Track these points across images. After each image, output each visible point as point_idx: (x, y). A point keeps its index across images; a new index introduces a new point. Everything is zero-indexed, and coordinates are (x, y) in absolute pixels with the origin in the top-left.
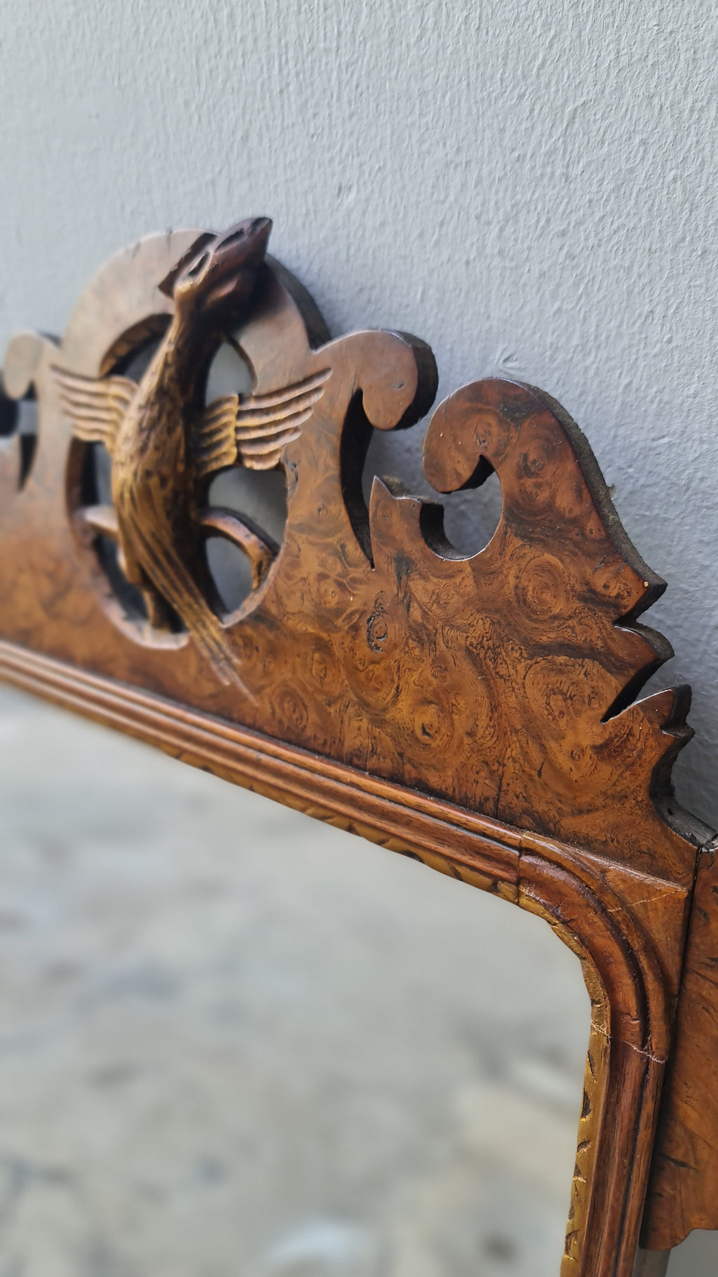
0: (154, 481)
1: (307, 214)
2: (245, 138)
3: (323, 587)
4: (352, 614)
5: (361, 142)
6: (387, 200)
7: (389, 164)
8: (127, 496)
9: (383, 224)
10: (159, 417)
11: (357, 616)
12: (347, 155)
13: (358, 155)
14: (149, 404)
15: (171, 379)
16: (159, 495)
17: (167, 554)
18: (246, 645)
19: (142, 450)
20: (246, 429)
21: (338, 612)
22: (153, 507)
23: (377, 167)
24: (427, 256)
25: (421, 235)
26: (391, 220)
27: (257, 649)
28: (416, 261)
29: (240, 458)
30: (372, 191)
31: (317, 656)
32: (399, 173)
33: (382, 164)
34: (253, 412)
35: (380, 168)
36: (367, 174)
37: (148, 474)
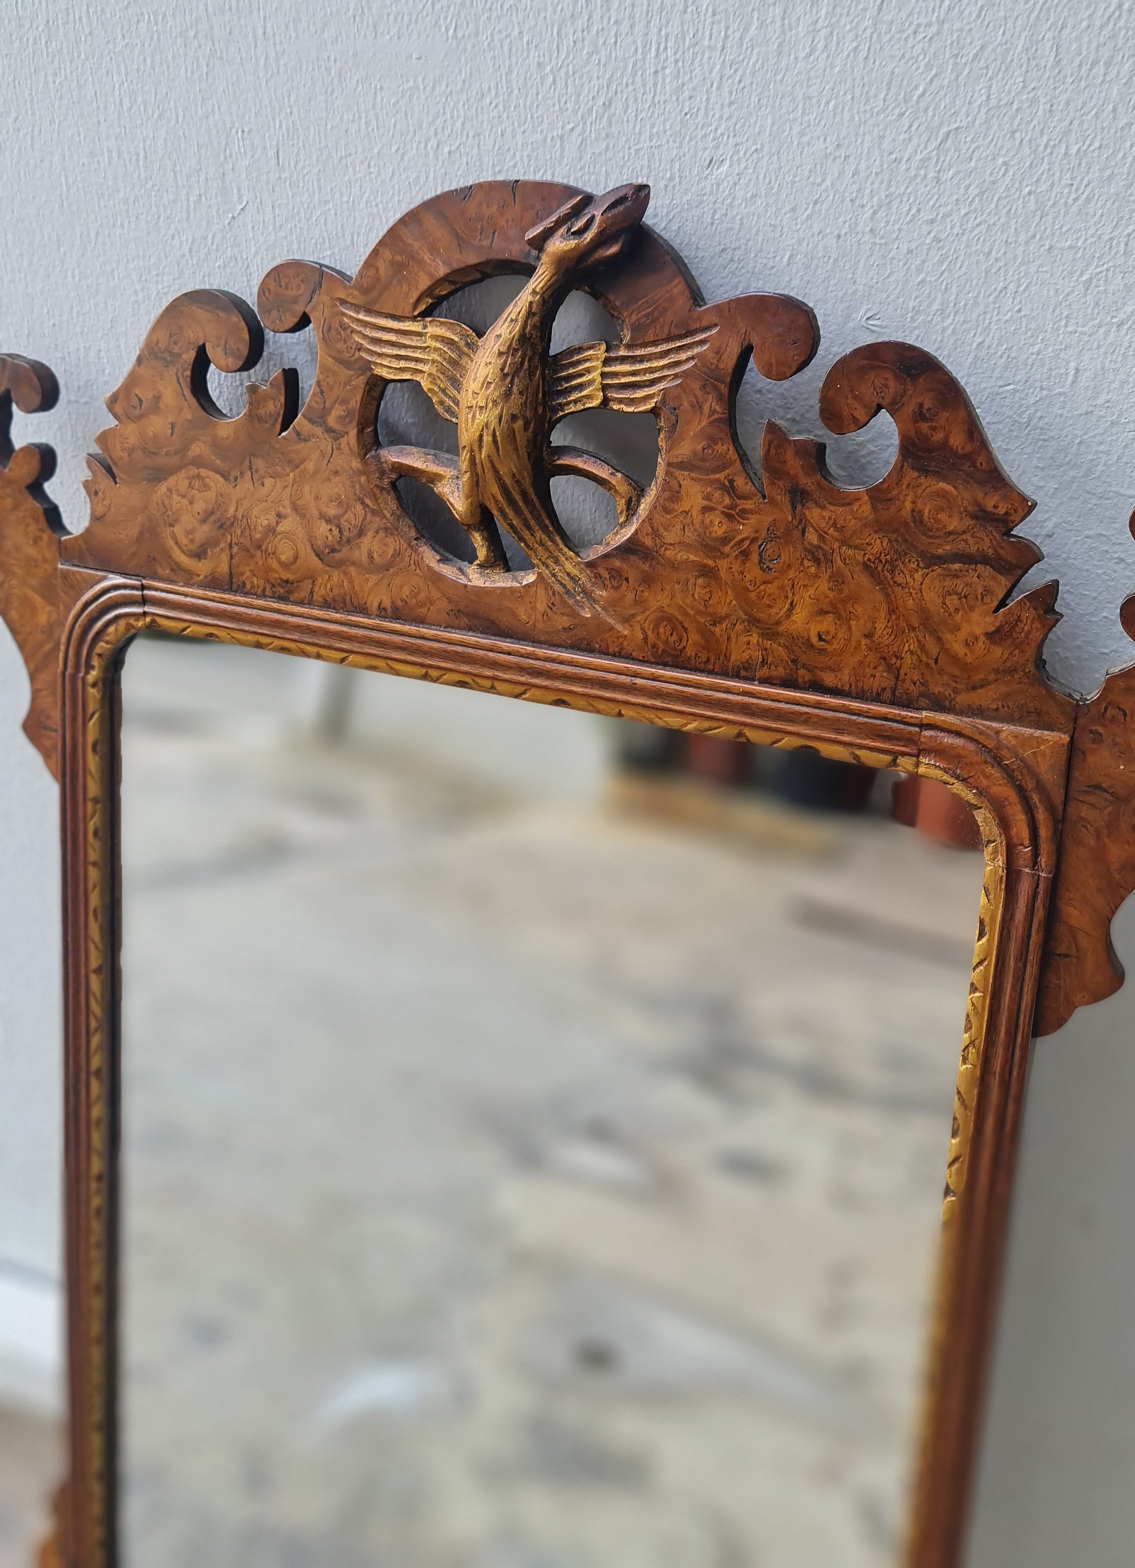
0: (519, 424)
1: (672, 178)
2: (607, 105)
3: (708, 518)
4: (742, 540)
5: (738, 126)
6: (761, 176)
7: (766, 149)
8: (487, 439)
9: (754, 196)
10: (522, 363)
11: (748, 542)
12: (723, 134)
13: (735, 136)
14: (511, 350)
15: (534, 327)
16: (522, 439)
17: (524, 494)
18: (612, 577)
19: (507, 394)
20: (615, 375)
21: (725, 540)
22: (516, 449)
23: (754, 148)
24: (799, 227)
25: (793, 210)
26: (763, 193)
27: (627, 580)
28: (785, 230)
29: (606, 401)
30: (746, 168)
31: (700, 581)
32: (776, 156)
33: (759, 146)
34: (623, 360)
35: (756, 150)
36: (742, 153)
37: (514, 418)
